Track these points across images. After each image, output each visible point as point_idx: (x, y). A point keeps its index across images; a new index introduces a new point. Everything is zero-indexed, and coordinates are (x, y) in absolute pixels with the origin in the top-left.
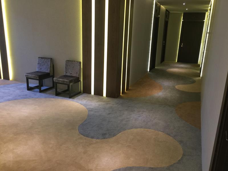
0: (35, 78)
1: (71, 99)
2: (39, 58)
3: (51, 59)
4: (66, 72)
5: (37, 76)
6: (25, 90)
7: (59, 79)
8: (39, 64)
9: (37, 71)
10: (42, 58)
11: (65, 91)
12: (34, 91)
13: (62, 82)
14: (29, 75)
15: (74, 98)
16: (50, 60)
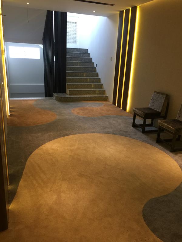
0: (141, 115)
1: (172, 154)
2: (155, 92)
3: (167, 95)
4: (180, 116)
5: (143, 114)
6: (130, 126)
7: (163, 123)
8: (152, 100)
9: (149, 107)
10: (158, 93)
11: (167, 141)
12: (137, 129)
13: (166, 127)
14: (136, 110)
15: (176, 154)
16: (165, 96)
